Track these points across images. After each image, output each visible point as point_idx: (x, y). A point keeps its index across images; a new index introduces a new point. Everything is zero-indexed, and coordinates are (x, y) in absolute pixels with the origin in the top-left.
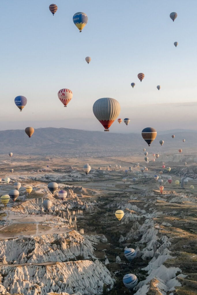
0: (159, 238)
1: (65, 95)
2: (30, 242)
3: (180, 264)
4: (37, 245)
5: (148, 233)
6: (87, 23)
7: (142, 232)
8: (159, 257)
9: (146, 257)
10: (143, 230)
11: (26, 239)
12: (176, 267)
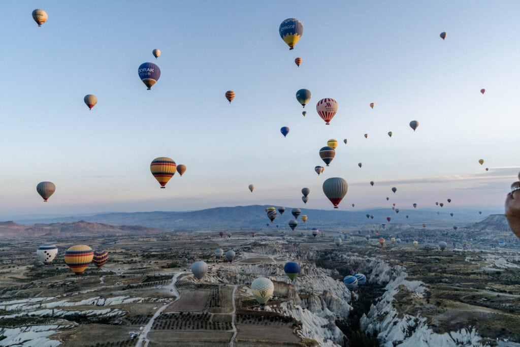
0: (392, 267)
1: (330, 106)
2: (272, 267)
3: (422, 278)
4: (278, 269)
5: (379, 266)
6: (302, 36)
7: (371, 267)
8: (397, 280)
9: (382, 281)
10: (373, 265)
11: (267, 265)
12: (419, 280)
